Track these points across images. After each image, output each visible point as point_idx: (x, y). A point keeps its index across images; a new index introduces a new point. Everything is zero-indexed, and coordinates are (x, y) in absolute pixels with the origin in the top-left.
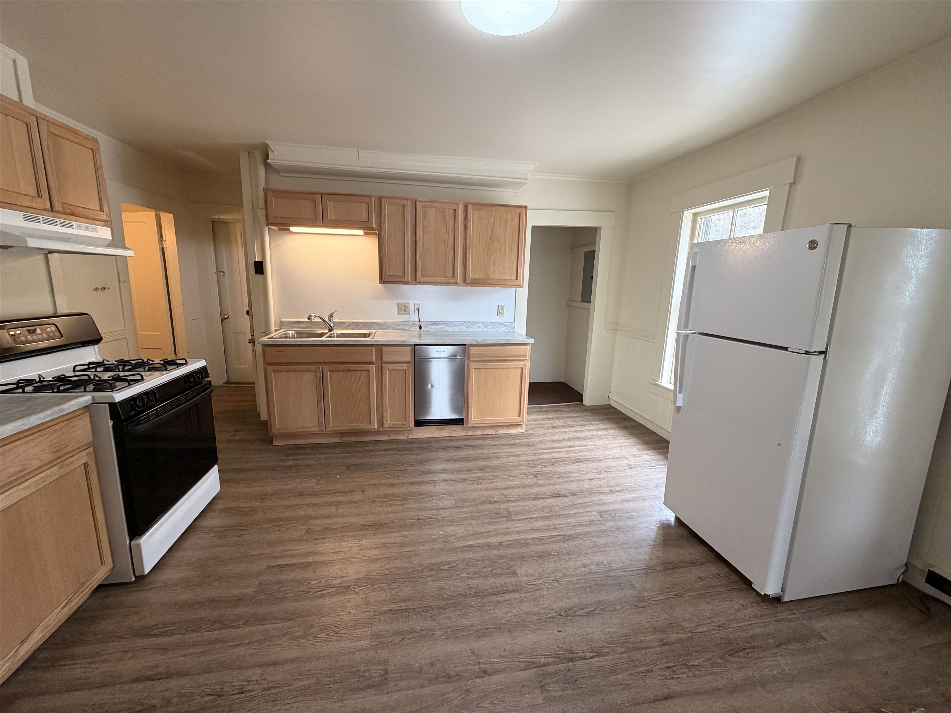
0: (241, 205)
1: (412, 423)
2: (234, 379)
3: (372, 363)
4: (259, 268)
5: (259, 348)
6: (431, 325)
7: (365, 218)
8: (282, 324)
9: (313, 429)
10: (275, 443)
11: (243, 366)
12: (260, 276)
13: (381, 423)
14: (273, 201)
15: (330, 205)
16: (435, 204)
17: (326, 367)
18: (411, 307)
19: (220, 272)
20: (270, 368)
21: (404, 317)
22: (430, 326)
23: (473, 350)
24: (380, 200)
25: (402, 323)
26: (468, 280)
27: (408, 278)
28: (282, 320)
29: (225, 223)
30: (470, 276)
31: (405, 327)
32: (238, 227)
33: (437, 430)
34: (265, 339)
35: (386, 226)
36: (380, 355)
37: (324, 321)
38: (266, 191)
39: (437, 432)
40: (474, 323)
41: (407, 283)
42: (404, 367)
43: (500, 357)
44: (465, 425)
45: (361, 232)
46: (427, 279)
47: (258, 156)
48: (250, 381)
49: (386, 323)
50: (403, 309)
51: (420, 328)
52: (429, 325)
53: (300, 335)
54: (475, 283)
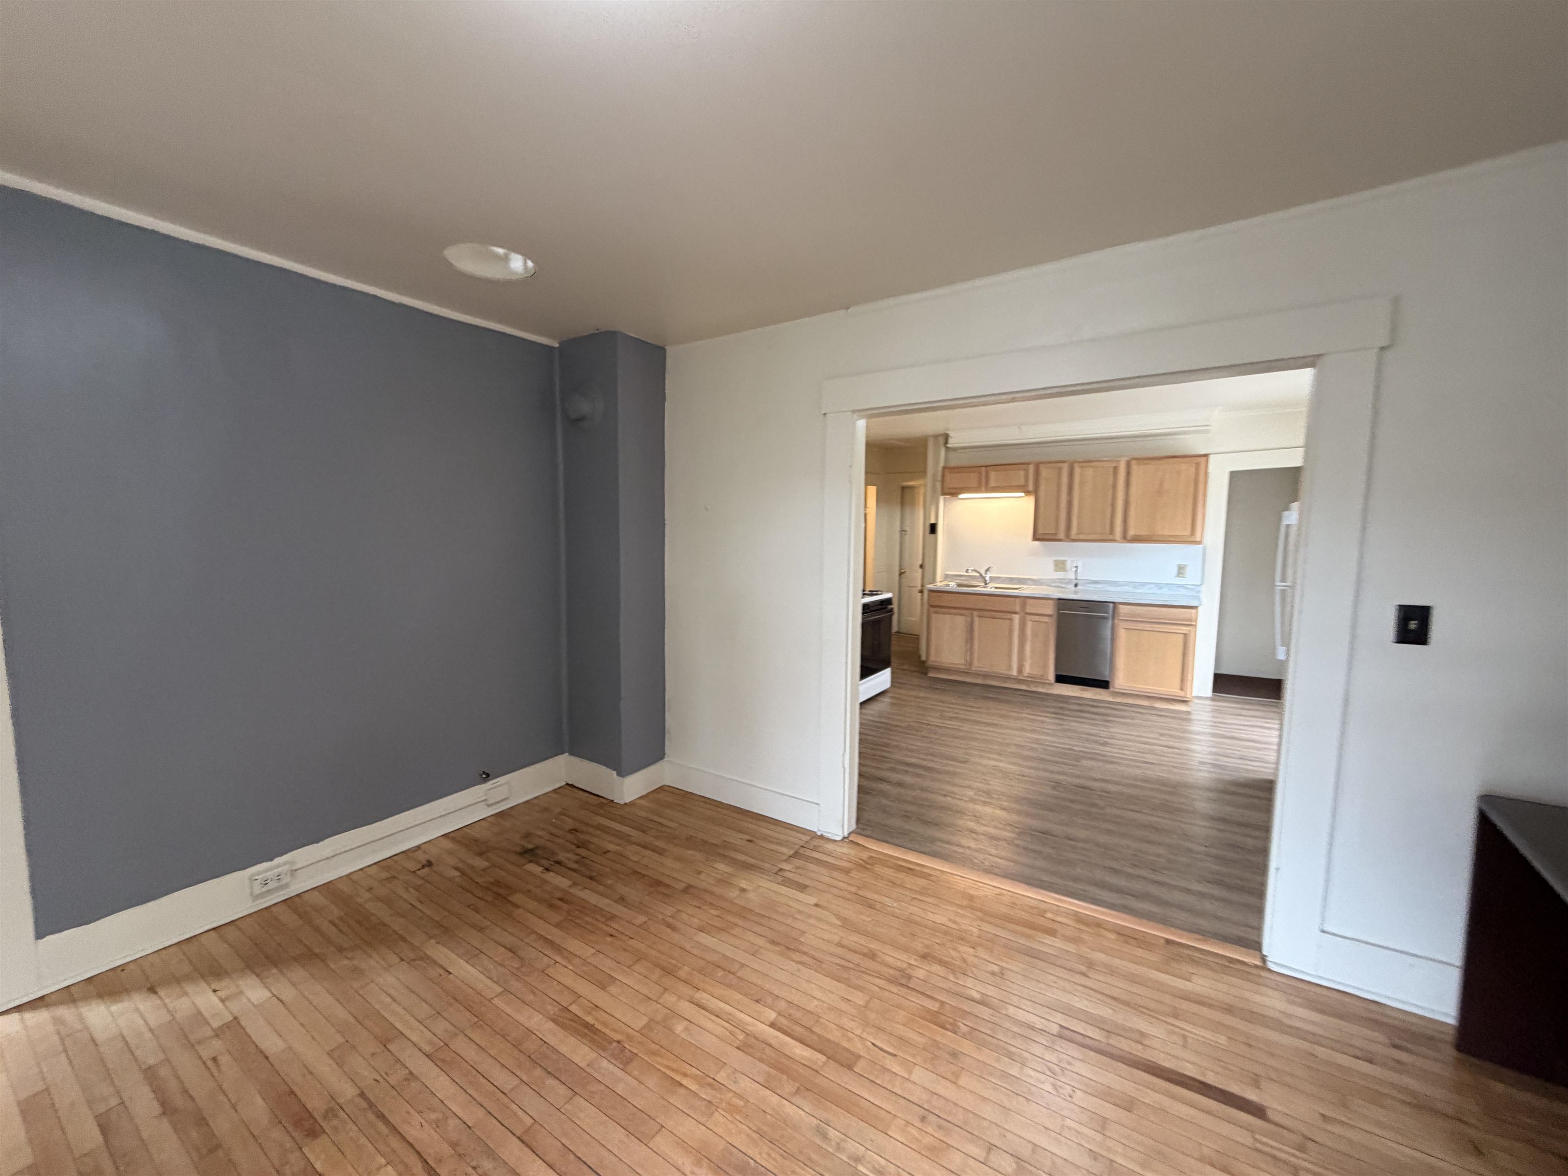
0: (924, 472)
1: (1051, 677)
2: (903, 630)
3: (1015, 613)
4: (933, 528)
5: (926, 593)
6: (1090, 583)
7: (1022, 482)
8: (947, 577)
9: (961, 667)
10: (930, 675)
11: (913, 619)
12: (933, 535)
13: (1020, 671)
14: (948, 475)
15: (993, 474)
16: (1093, 464)
17: (975, 613)
18: (1069, 565)
19: (903, 531)
20: (933, 609)
21: (1060, 575)
22: (1088, 585)
23: (1123, 609)
24: (1037, 466)
25: (1058, 581)
26: (1129, 537)
27: (1062, 535)
28: (947, 573)
29: (912, 488)
30: (1132, 532)
31: (1060, 585)
32: (922, 491)
33: (1081, 690)
34: (931, 586)
35: (1042, 488)
36: (1024, 606)
37: (981, 575)
38: (944, 468)
39: (1081, 692)
40: (1143, 584)
41: (1060, 540)
42: (1046, 619)
43: (1157, 619)
44: (1111, 689)
45: (1023, 494)
46: (1082, 537)
47: (941, 440)
48: (916, 633)
49: (1040, 579)
50: (1060, 566)
51: (1076, 585)
52: (1088, 583)
53: (959, 585)
54: (1137, 539)
